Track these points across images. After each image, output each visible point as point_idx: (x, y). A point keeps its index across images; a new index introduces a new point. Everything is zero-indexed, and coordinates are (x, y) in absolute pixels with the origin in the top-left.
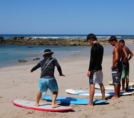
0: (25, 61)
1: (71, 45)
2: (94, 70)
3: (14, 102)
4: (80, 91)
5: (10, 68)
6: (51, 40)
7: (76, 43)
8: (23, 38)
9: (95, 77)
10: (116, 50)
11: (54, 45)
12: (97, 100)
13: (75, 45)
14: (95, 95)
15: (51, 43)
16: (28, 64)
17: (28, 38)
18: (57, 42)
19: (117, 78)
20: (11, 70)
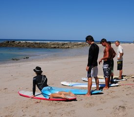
0: (17, 60)
1: (52, 48)
2: (92, 66)
3: (21, 93)
4: (73, 83)
5: (6, 65)
6: (36, 43)
7: (55, 46)
8: (14, 41)
9: (92, 71)
10: (107, 49)
11: (38, 47)
12: (93, 91)
13: (55, 48)
14: (92, 86)
15: (36, 46)
16: (20, 62)
17: (18, 42)
18: (41, 45)
19: (107, 72)
20: (7, 67)
